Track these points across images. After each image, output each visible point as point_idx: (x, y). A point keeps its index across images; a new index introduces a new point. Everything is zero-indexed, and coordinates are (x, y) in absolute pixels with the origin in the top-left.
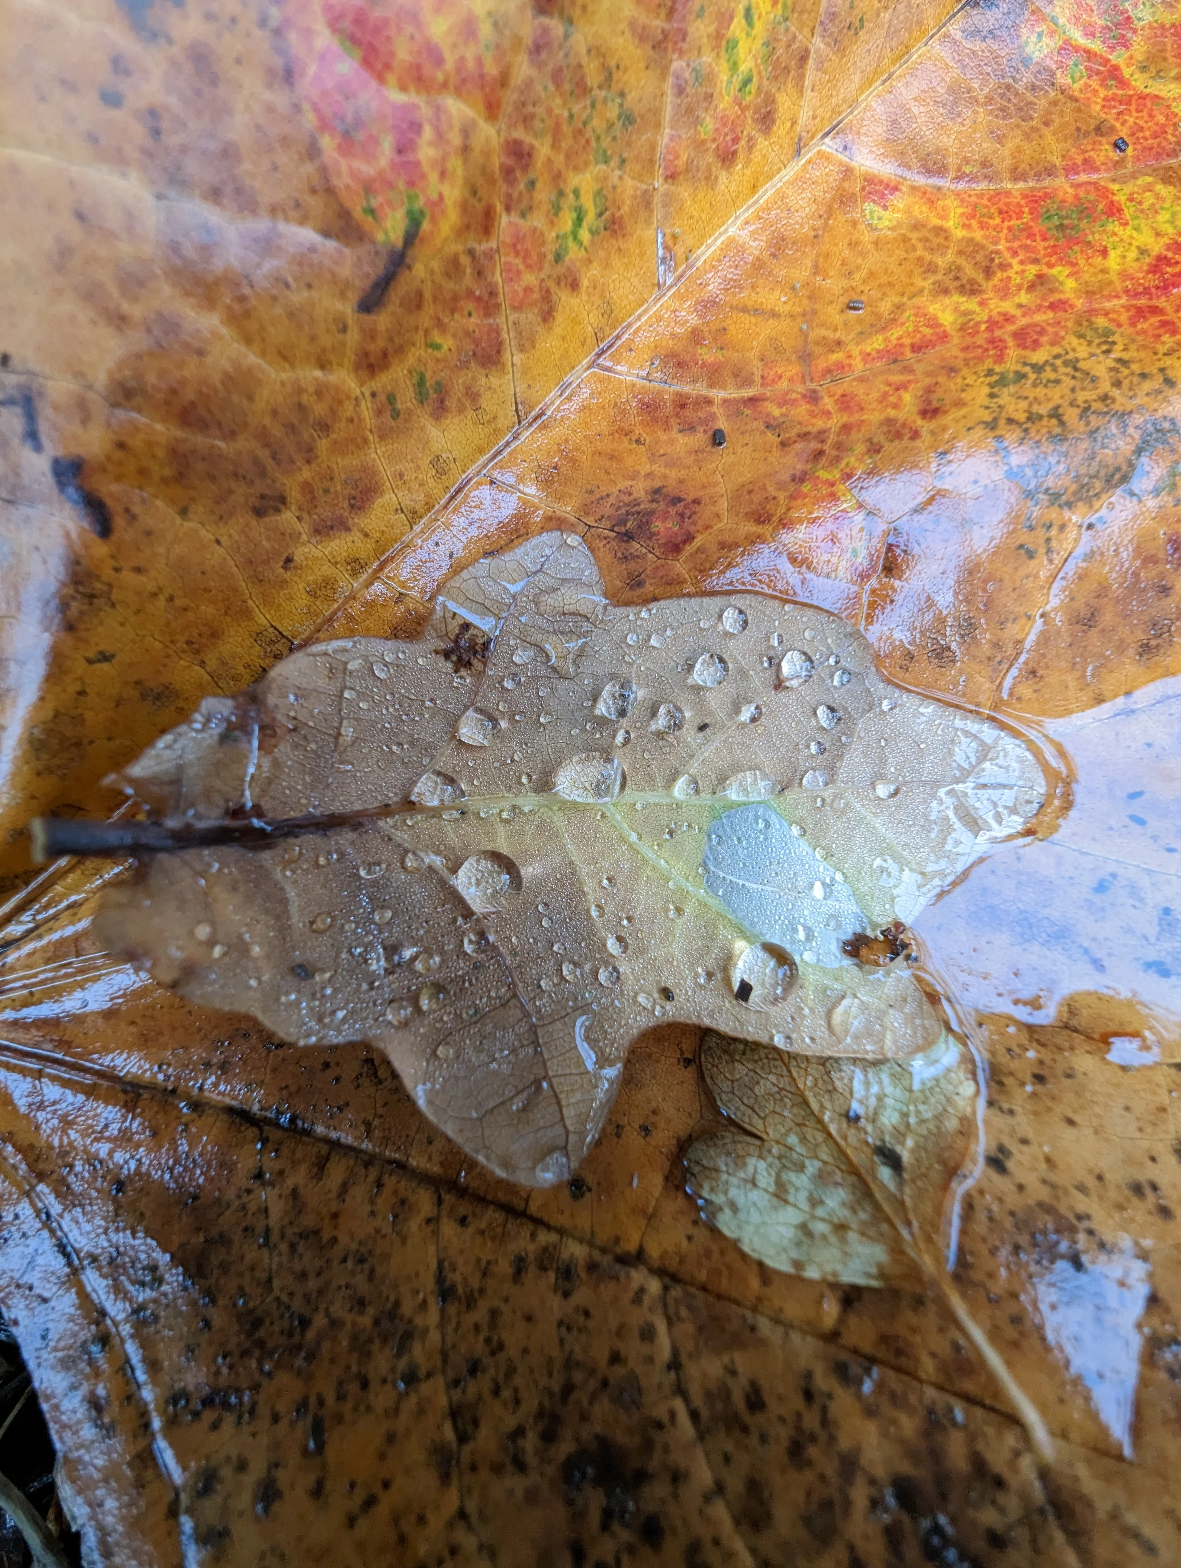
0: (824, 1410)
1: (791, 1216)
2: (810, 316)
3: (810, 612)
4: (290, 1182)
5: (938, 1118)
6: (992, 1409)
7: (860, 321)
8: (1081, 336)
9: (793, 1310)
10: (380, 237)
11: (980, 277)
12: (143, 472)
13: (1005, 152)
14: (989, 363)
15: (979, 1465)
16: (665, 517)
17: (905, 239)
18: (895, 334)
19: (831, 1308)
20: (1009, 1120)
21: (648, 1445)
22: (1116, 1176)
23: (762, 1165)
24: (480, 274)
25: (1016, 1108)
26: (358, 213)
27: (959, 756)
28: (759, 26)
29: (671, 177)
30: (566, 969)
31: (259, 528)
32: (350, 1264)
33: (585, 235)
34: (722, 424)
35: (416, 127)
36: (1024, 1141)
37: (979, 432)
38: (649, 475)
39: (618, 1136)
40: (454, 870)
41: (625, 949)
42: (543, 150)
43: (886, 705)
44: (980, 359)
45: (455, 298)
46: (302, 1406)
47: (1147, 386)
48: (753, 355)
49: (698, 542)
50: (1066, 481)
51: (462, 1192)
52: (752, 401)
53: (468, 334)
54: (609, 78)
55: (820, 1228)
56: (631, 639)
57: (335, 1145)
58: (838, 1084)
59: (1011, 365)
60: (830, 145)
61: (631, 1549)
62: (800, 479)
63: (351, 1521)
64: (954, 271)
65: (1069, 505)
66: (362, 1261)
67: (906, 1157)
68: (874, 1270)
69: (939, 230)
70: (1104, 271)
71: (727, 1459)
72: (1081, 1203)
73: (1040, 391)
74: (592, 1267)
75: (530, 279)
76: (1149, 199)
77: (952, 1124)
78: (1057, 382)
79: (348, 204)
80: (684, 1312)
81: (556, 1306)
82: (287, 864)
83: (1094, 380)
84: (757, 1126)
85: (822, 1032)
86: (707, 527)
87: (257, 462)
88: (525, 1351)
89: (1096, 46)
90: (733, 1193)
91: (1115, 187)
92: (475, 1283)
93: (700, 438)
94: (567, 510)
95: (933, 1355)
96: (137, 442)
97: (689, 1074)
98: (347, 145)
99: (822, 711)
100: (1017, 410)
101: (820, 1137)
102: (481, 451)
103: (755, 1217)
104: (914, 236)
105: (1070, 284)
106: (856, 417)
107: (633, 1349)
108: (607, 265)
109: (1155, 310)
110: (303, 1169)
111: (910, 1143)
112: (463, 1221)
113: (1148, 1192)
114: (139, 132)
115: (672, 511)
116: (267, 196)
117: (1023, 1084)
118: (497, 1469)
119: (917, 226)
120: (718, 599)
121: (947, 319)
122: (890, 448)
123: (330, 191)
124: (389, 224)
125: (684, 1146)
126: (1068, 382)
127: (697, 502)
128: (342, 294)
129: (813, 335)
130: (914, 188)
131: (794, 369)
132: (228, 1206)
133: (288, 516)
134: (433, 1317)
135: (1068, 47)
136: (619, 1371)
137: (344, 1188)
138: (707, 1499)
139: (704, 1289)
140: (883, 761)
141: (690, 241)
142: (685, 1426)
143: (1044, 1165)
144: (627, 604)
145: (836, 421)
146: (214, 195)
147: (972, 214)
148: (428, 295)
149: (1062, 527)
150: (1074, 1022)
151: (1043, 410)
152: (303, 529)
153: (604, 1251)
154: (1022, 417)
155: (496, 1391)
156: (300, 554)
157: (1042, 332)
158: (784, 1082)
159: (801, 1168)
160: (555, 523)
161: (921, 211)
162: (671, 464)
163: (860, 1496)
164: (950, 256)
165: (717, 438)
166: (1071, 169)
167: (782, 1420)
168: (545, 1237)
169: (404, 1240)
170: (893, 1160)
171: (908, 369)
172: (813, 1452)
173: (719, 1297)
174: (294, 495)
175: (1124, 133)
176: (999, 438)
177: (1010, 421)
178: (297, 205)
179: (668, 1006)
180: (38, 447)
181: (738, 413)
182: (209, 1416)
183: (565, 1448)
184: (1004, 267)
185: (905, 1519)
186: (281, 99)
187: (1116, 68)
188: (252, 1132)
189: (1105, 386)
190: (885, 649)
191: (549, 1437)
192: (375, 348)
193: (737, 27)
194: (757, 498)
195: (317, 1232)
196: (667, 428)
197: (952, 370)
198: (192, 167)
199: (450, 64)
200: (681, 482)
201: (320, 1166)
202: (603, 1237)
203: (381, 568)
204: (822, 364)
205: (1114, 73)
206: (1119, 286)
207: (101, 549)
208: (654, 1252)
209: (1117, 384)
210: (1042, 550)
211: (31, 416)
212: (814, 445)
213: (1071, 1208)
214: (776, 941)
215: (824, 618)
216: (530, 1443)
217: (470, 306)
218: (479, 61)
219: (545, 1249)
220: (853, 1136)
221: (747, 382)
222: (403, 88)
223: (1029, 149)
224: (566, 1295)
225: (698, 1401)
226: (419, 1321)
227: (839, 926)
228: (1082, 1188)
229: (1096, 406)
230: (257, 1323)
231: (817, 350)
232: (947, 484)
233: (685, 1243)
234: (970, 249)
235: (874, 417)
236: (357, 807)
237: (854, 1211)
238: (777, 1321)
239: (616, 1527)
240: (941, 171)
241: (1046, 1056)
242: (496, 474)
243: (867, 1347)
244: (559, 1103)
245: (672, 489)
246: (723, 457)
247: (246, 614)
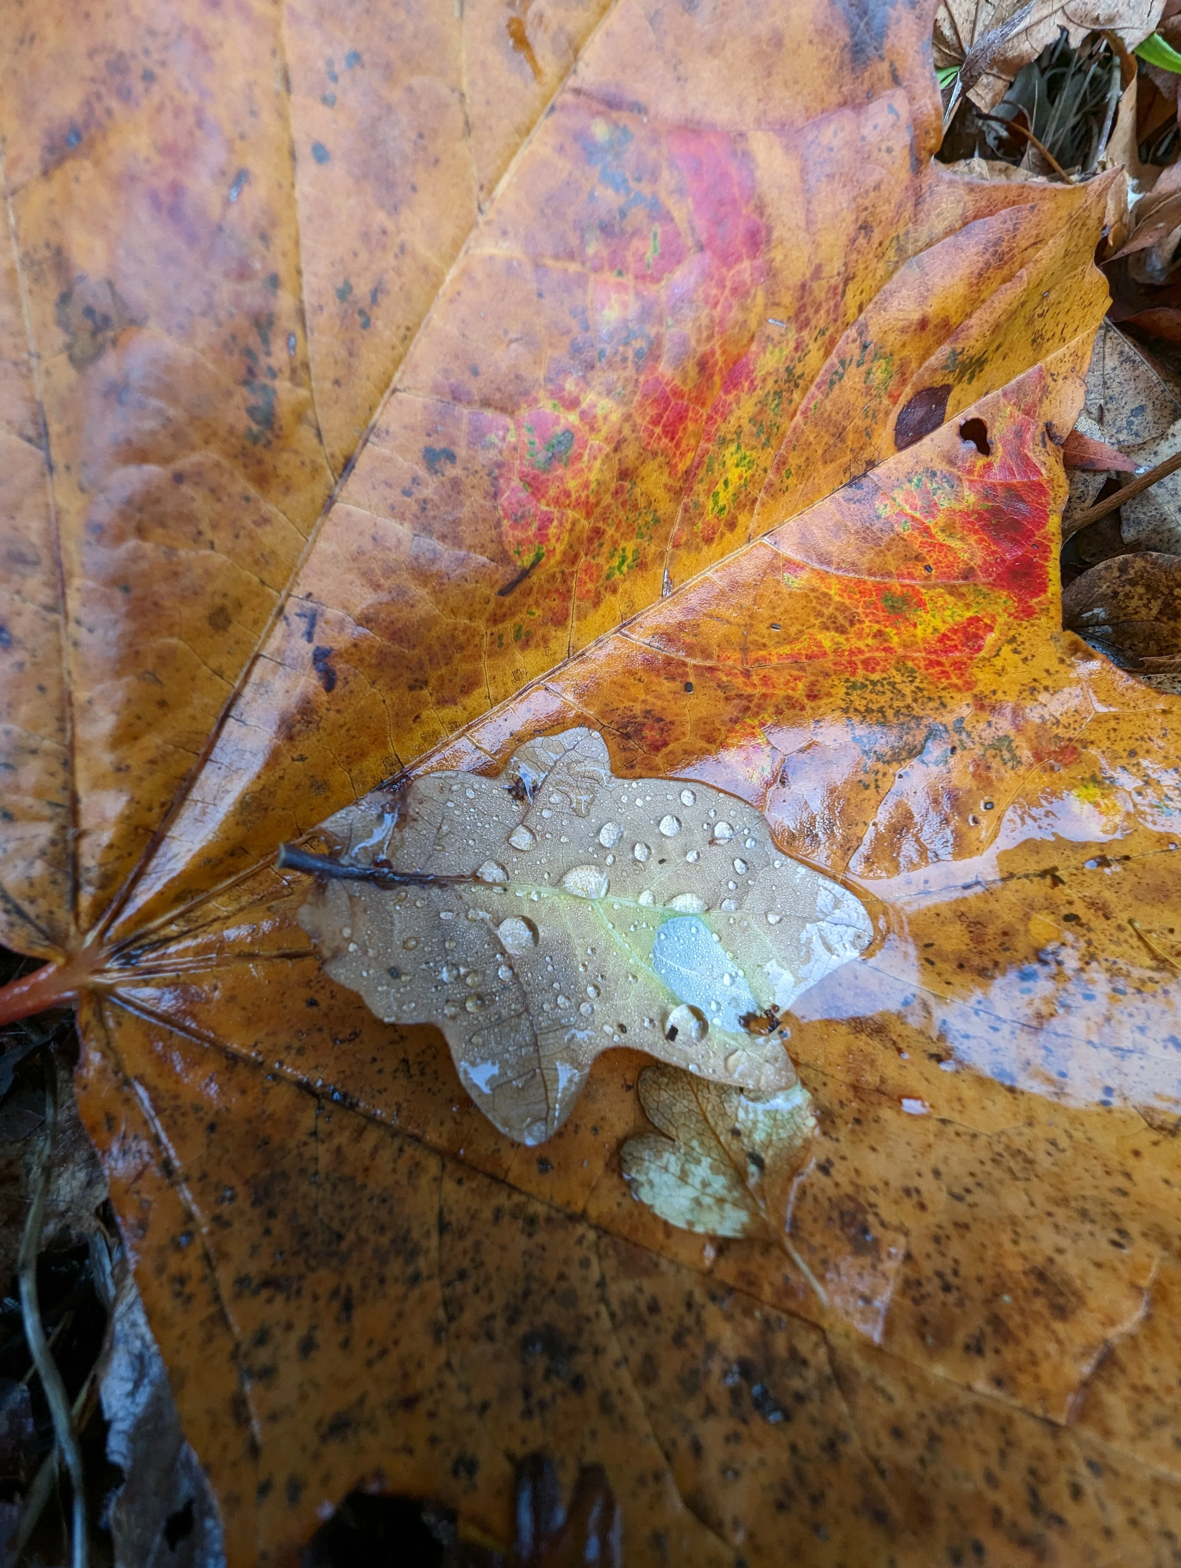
0: (698, 1316)
1: (689, 1192)
2: (749, 627)
3: (734, 800)
4: (336, 1142)
5: (790, 1138)
6: (805, 1320)
7: (778, 635)
8: (898, 670)
9: (685, 1255)
10: (519, 563)
11: (847, 625)
12: (361, 660)
13: (865, 560)
14: (847, 675)
15: (793, 1352)
16: (652, 729)
17: (807, 596)
18: (797, 646)
19: (710, 1253)
20: (835, 1144)
21: (579, 1331)
22: (896, 1182)
23: (673, 1159)
24: (564, 581)
25: (841, 1138)
26: (511, 553)
27: (820, 901)
28: (731, 488)
29: (676, 546)
30: (561, 1000)
31: (408, 696)
32: (375, 1203)
33: (625, 568)
34: (692, 679)
35: (551, 521)
36: (843, 1158)
37: (838, 713)
38: (644, 701)
39: (576, 1132)
40: (498, 925)
41: (598, 994)
42: (610, 531)
43: (777, 864)
44: (842, 672)
45: (549, 591)
46: (335, 1293)
47: (931, 705)
48: (714, 642)
49: (670, 747)
50: (886, 749)
51: (460, 1162)
52: (711, 669)
53: (550, 608)
54: (650, 503)
55: (707, 1201)
56: (624, 799)
57: (372, 1119)
58: (728, 1110)
59: (859, 678)
60: (766, 540)
61: (563, 1394)
62: (735, 721)
63: (370, 1363)
64: (833, 619)
65: (888, 763)
66: (384, 1201)
67: (768, 1161)
68: (739, 1227)
69: (825, 595)
70: (914, 636)
71: (632, 1341)
72: (873, 1197)
73: (874, 697)
74: (549, 1220)
75: (590, 586)
76: (941, 602)
77: (798, 1142)
78: (884, 693)
79: (507, 547)
80: (611, 1252)
81: (523, 1242)
82: (400, 901)
83: (903, 696)
84: (673, 1132)
85: (721, 1070)
86: (677, 739)
87: (420, 661)
88: (498, 1268)
89: (917, 515)
90: (652, 1175)
91: (924, 591)
92: (466, 1222)
93: (677, 685)
94: (591, 712)
95: (772, 1285)
96: (364, 645)
97: (630, 1096)
98: (515, 524)
99: (738, 863)
100: (860, 704)
101: (713, 1143)
102: (543, 670)
103: (665, 1192)
104: (812, 595)
105: (896, 639)
106: (770, 691)
107: (574, 1273)
108: (634, 583)
109: (939, 663)
110: (347, 1134)
111: (770, 1152)
112: (460, 1182)
113: (914, 1194)
114: (415, 508)
115: (657, 726)
116: (468, 542)
117: (846, 1123)
118: (475, 1338)
119: (813, 590)
120: (680, 783)
121: (827, 644)
122: (788, 713)
123: (500, 542)
124: (525, 558)
125: (621, 1143)
126: (889, 695)
127: (672, 723)
128: (492, 587)
129: (750, 638)
130: (813, 570)
131: (738, 655)
132: (290, 1152)
133: (426, 692)
134: (434, 1241)
135: (901, 513)
136: (564, 1285)
137: (375, 1150)
138: (617, 1364)
139: (626, 1240)
140: (773, 900)
141: (683, 576)
142: (605, 1321)
143: (853, 1174)
144: (624, 777)
145: (760, 690)
146: (443, 538)
147: (844, 589)
148: (535, 589)
149: (885, 774)
150: (883, 1088)
151: (875, 707)
152: (432, 700)
153: (558, 1210)
154: (862, 709)
155: (477, 1290)
156: (425, 714)
157: (878, 664)
158: (693, 1106)
159: (698, 1162)
160: (582, 721)
161: (816, 582)
162: (659, 697)
163: (716, 1366)
164: (831, 609)
165: (688, 687)
166: (900, 576)
167: (670, 1320)
168: (517, 1198)
169: (416, 1190)
170: (758, 1161)
171: (802, 669)
172: (689, 1340)
173: (636, 1245)
174: (433, 682)
175: (930, 563)
176: (849, 718)
177: (856, 710)
178: (483, 546)
179: (623, 1036)
180: (310, 640)
181: (702, 675)
182: (265, 1294)
183: (522, 1328)
184: (860, 622)
185: (744, 1384)
186: (488, 504)
187: (928, 527)
188: (313, 1102)
189: (909, 700)
190: (778, 829)
191: (512, 1321)
192: (499, 612)
193: (720, 487)
194: (708, 727)
195: (352, 1178)
196: (658, 675)
197: (827, 675)
198: (437, 525)
199: (574, 497)
200: (664, 709)
201: (359, 1134)
202: (558, 1201)
203: (468, 729)
204: (753, 655)
205: (927, 530)
206: (921, 645)
207: (324, 697)
208: (593, 1212)
209: (915, 700)
210: (873, 786)
211: (312, 625)
212: (745, 703)
213: (866, 1200)
214: (697, 1005)
215: (742, 804)
216: (499, 1324)
217: (556, 596)
218: (588, 497)
219: (517, 1206)
220: (735, 1145)
221: (709, 657)
222: (548, 505)
223: (878, 560)
224: (530, 1235)
225: (615, 1306)
226: (424, 1243)
227: (737, 1006)
228: (875, 1189)
229: (903, 710)
230: (306, 1234)
231: (752, 647)
232: (819, 739)
233: (615, 1208)
234: (842, 608)
235: (781, 693)
236: (444, 873)
237: (730, 1191)
238: (672, 1262)
239: (554, 1378)
240: (829, 563)
241: (863, 1107)
242: (549, 685)
243: (730, 1281)
244: (546, 1087)
245: (657, 712)
246: (690, 700)
247: (384, 745)
